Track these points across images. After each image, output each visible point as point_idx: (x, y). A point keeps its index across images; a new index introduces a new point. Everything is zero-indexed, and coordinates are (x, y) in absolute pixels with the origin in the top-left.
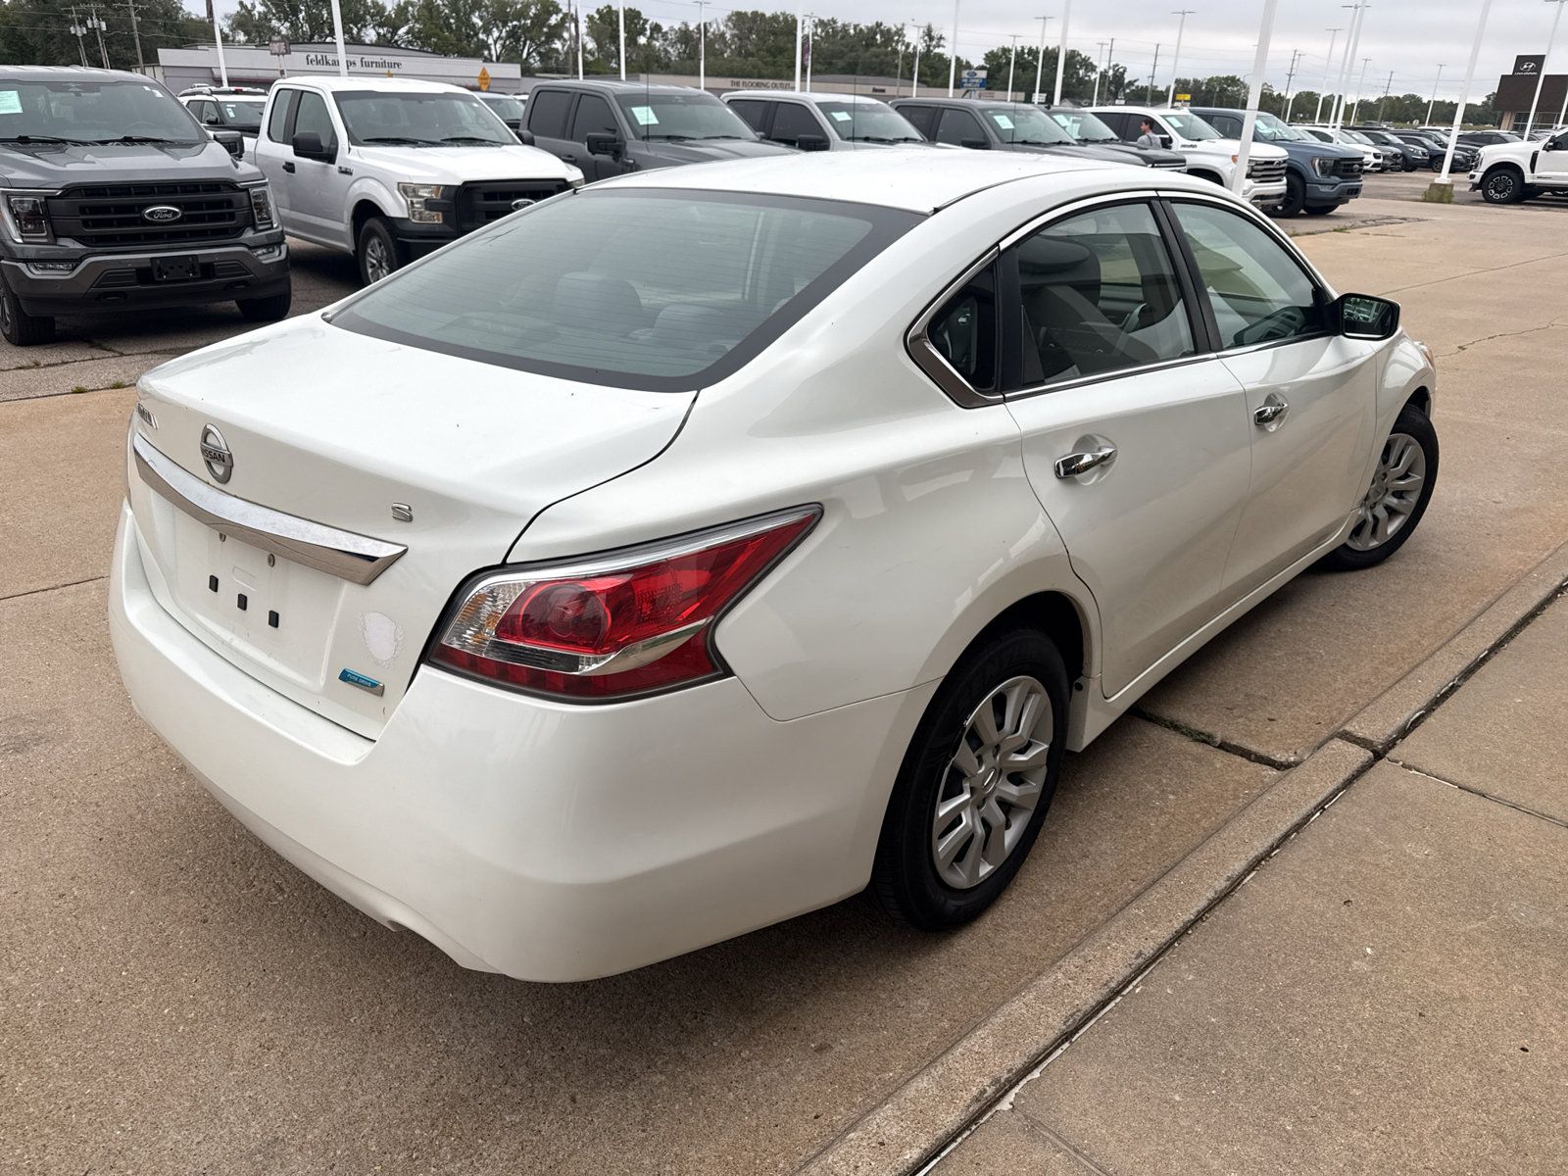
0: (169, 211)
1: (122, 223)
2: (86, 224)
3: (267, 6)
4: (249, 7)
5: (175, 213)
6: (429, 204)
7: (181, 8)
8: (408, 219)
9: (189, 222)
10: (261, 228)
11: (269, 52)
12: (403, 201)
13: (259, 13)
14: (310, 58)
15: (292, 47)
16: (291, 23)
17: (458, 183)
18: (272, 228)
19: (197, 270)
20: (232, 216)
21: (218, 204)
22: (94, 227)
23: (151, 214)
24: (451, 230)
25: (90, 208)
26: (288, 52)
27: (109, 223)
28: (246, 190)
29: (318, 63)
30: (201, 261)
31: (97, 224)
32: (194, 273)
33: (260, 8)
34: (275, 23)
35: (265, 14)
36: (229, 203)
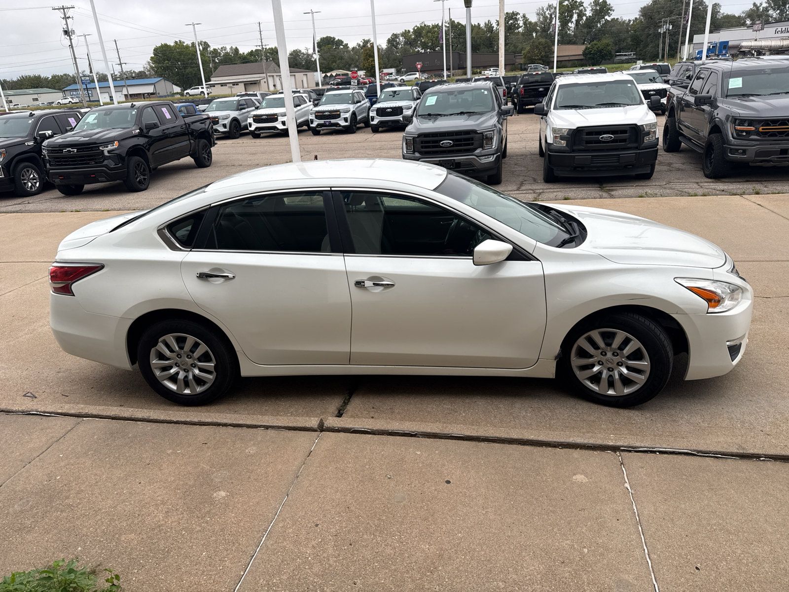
0: (449, 143)
1: (434, 147)
2: (422, 147)
3: (769, 3)
4: (758, 5)
5: (451, 143)
6: (562, 138)
7: (719, 12)
8: (552, 144)
9: (456, 146)
10: (486, 148)
11: (752, 30)
12: (552, 136)
13: (763, 8)
14: (777, 30)
15: (766, 26)
16: (781, 10)
17: (575, 128)
18: (492, 148)
19: (454, 165)
20: (472, 144)
21: (468, 139)
22: (425, 148)
23: (442, 144)
24: (568, 149)
25: (432, 141)
26: (762, 29)
27: (429, 147)
28: (482, 133)
29: (782, 32)
30: (456, 161)
31: (426, 147)
32: (453, 166)
33: (765, 5)
34: (771, 12)
35: (767, 8)
36: (472, 139)
